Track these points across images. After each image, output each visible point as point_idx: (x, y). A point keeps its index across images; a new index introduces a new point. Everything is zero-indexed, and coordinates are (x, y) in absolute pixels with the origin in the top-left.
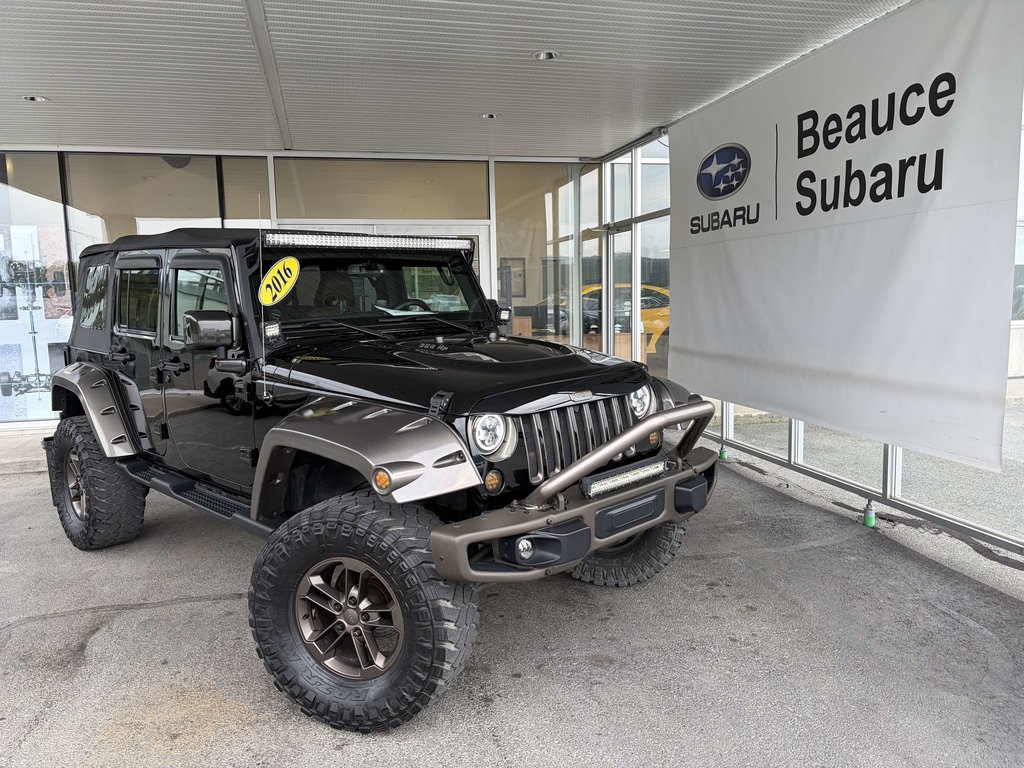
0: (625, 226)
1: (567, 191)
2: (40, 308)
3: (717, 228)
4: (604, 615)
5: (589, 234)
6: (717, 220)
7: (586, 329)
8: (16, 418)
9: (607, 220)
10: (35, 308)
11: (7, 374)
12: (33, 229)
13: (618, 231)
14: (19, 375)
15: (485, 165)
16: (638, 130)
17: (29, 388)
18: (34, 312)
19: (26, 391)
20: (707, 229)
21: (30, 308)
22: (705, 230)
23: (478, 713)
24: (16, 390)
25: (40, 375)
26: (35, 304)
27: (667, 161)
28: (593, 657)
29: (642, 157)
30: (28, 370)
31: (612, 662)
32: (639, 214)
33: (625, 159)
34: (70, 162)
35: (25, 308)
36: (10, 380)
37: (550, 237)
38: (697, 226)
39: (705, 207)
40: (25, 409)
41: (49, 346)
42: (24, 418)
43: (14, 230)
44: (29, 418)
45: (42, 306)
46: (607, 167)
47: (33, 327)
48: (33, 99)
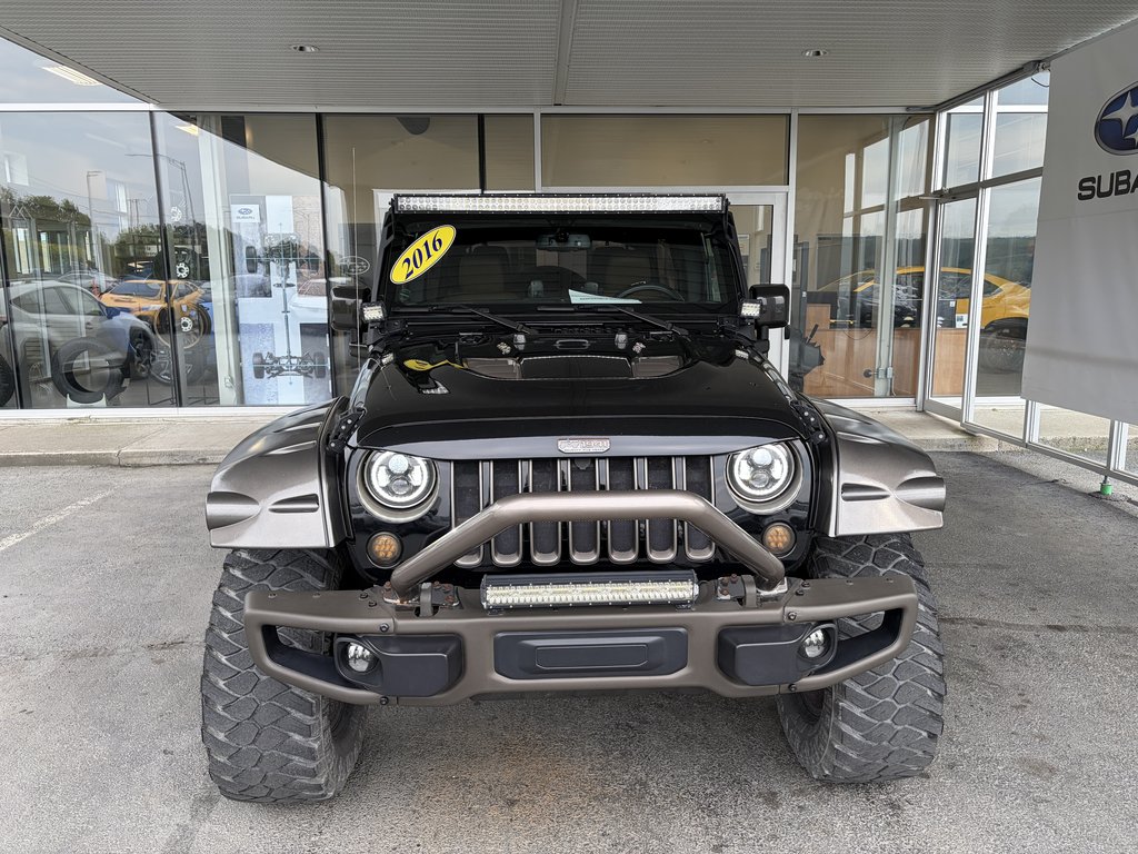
0: (970, 191)
1: (876, 152)
2: (293, 285)
3: (1125, 192)
4: (1018, 701)
5: (909, 204)
6: (1127, 182)
7: (898, 323)
8: (267, 403)
9: (937, 185)
10: (288, 285)
11: (260, 355)
12: (288, 200)
13: (954, 198)
14: (271, 356)
15: (784, 119)
16: (997, 68)
17: (280, 370)
18: (288, 289)
19: (277, 374)
20: (1108, 194)
21: (284, 285)
22: (1101, 195)
23: (889, 824)
24: (268, 372)
25: (291, 357)
26: (288, 282)
27: (1045, 108)
28: (1023, 761)
29: (999, 104)
30: (280, 352)
31: (1052, 770)
32: (989, 176)
33: (973, 107)
34: (328, 125)
35: (279, 285)
36: (263, 362)
37: (849, 207)
38: (1089, 189)
39: (1106, 164)
40: (277, 393)
41: (302, 325)
42: (274, 402)
43: (270, 200)
44: (280, 403)
45: (295, 283)
46: (942, 118)
47: (286, 307)
48: (301, 49)
